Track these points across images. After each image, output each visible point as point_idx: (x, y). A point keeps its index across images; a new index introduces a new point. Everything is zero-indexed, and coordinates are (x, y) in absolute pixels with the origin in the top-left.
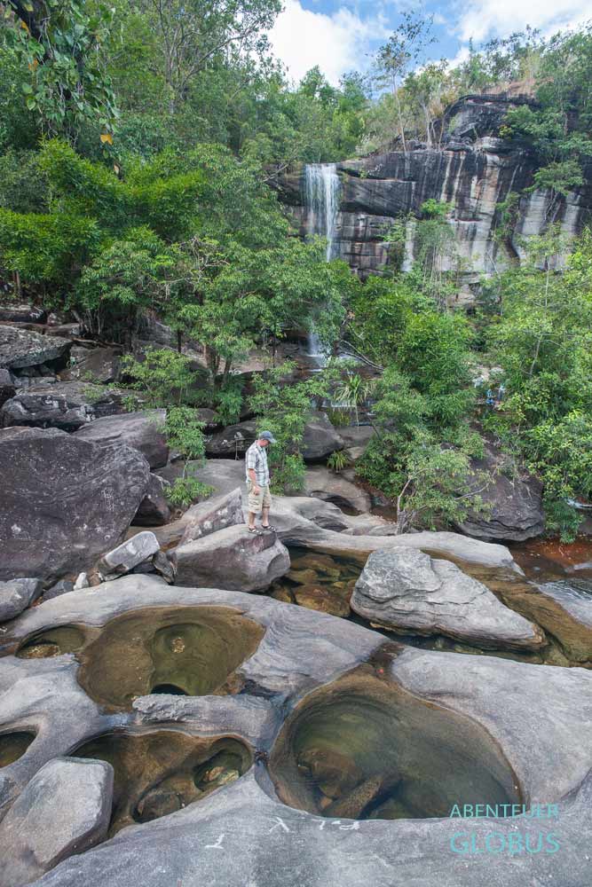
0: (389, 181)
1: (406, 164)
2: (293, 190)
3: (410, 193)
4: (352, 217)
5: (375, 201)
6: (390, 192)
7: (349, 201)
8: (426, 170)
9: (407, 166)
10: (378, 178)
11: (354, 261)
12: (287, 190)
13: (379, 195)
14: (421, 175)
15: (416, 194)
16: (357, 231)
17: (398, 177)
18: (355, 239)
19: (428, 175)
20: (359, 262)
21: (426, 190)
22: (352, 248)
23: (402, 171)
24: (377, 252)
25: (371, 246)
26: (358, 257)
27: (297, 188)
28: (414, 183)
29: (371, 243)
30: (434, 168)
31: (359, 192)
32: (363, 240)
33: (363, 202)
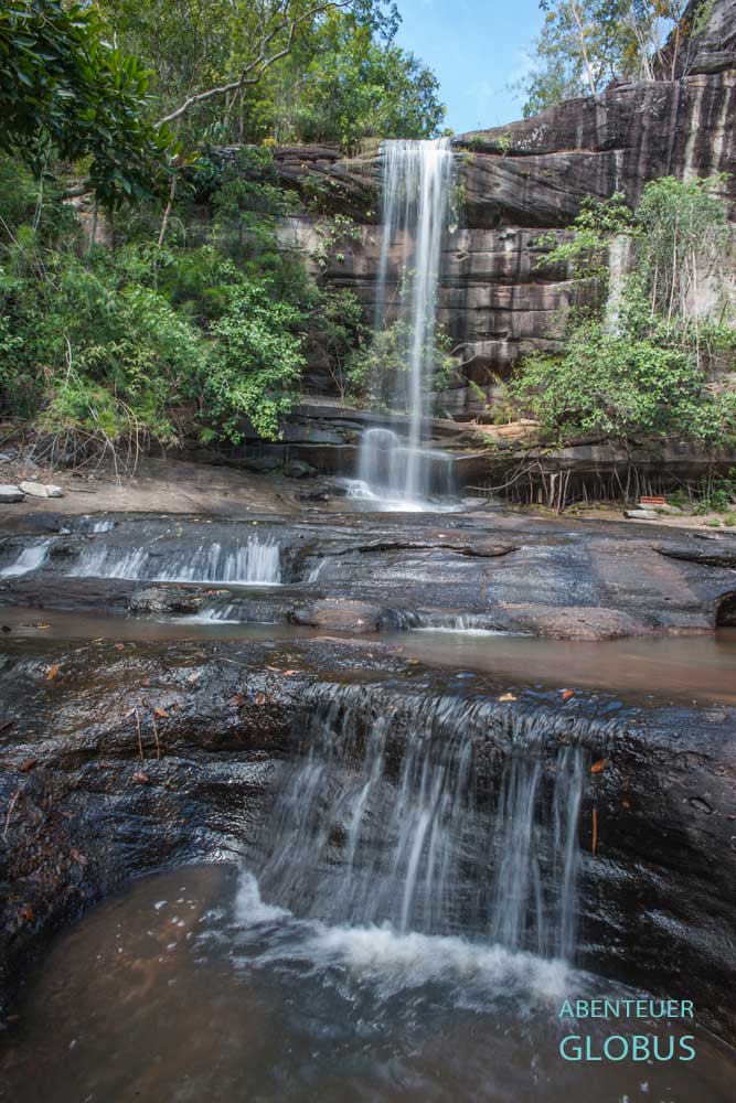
0: (562, 157)
1: (599, 117)
2: (360, 185)
3: (611, 173)
4: (490, 238)
5: (536, 195)
6: (566, 174)
7: (477, 200)
8: (646, 123)
9: (601, 118)
10: (539, 154)
11: (499, 323)
12: (351, 188)
13: (543, 184)
14: (635, 133)
15: (626, 175)
16: (500, 261)
17: (584, 147)
18: (498, 278)
19: (652, 129)
20: (510, 323)
21: (648, 163)
22: (493, 296)
23: (591, 133)
24: (548, 301)
25: (531, 290)
26: (505, 316)
27: (369, 181)
28: (618, 153)
29: (534, 285)
30: (664, 114)
31: (499, 180)
32: (516, 278)
33: (508, 200)
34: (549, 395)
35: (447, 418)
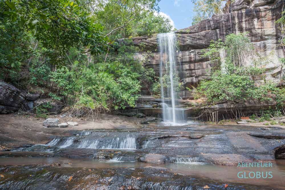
0: (203, 33)
1: (211, 23)
2: (153, 44)
3: (217, 35)
4: (187, 53)
5: (198, 42)
6: (204, 36)
7: (183, 44)
8: (223, 22)
9: (212, 23)
10: (197, 32)
11: (192, 73)
12: (151, 45)
13: (199, 39)
14: (221, 25)
15: (221, 35)
16: (190, 58)
17: (208, 30)
18: (190, 62)
19: (225, 24)
20: (195, 73)
21: (226, 31)
22: (190, 66)
23: (210, 27)
24: (205, 66)
25: (200, 64)
26: (194, 71)
27: (155, 43)
28: (218, 30)
29: (200, 63)
30: (228, 20)
31: (188, 39)
32: (195, 62)
33: (190, 43)
34: (209, 91)
35: (180, 99)
